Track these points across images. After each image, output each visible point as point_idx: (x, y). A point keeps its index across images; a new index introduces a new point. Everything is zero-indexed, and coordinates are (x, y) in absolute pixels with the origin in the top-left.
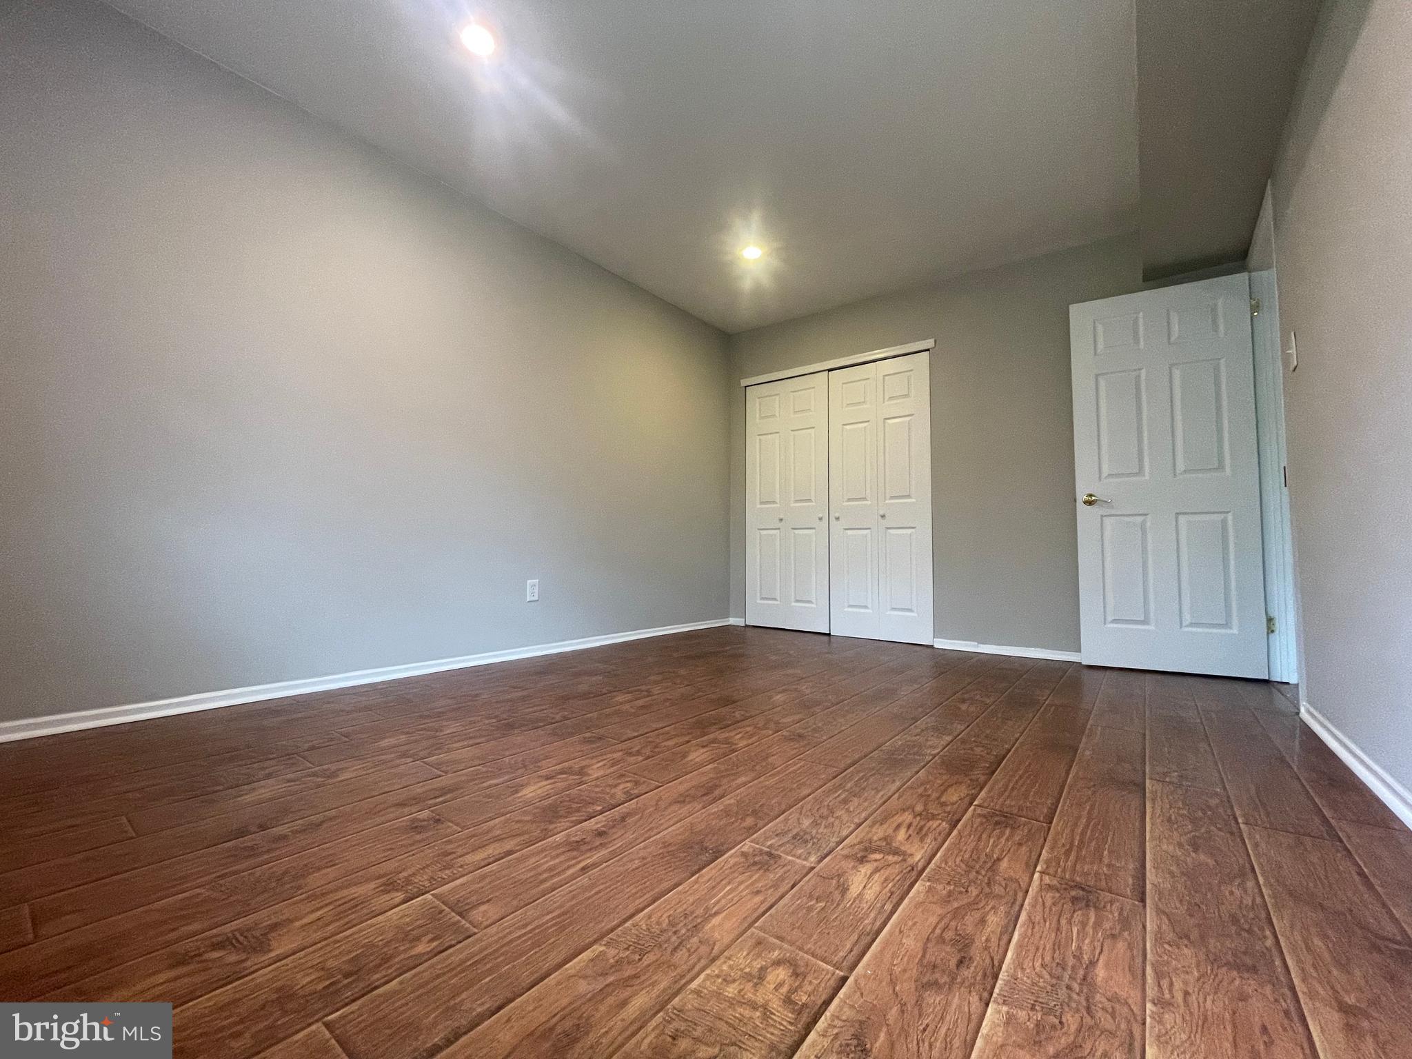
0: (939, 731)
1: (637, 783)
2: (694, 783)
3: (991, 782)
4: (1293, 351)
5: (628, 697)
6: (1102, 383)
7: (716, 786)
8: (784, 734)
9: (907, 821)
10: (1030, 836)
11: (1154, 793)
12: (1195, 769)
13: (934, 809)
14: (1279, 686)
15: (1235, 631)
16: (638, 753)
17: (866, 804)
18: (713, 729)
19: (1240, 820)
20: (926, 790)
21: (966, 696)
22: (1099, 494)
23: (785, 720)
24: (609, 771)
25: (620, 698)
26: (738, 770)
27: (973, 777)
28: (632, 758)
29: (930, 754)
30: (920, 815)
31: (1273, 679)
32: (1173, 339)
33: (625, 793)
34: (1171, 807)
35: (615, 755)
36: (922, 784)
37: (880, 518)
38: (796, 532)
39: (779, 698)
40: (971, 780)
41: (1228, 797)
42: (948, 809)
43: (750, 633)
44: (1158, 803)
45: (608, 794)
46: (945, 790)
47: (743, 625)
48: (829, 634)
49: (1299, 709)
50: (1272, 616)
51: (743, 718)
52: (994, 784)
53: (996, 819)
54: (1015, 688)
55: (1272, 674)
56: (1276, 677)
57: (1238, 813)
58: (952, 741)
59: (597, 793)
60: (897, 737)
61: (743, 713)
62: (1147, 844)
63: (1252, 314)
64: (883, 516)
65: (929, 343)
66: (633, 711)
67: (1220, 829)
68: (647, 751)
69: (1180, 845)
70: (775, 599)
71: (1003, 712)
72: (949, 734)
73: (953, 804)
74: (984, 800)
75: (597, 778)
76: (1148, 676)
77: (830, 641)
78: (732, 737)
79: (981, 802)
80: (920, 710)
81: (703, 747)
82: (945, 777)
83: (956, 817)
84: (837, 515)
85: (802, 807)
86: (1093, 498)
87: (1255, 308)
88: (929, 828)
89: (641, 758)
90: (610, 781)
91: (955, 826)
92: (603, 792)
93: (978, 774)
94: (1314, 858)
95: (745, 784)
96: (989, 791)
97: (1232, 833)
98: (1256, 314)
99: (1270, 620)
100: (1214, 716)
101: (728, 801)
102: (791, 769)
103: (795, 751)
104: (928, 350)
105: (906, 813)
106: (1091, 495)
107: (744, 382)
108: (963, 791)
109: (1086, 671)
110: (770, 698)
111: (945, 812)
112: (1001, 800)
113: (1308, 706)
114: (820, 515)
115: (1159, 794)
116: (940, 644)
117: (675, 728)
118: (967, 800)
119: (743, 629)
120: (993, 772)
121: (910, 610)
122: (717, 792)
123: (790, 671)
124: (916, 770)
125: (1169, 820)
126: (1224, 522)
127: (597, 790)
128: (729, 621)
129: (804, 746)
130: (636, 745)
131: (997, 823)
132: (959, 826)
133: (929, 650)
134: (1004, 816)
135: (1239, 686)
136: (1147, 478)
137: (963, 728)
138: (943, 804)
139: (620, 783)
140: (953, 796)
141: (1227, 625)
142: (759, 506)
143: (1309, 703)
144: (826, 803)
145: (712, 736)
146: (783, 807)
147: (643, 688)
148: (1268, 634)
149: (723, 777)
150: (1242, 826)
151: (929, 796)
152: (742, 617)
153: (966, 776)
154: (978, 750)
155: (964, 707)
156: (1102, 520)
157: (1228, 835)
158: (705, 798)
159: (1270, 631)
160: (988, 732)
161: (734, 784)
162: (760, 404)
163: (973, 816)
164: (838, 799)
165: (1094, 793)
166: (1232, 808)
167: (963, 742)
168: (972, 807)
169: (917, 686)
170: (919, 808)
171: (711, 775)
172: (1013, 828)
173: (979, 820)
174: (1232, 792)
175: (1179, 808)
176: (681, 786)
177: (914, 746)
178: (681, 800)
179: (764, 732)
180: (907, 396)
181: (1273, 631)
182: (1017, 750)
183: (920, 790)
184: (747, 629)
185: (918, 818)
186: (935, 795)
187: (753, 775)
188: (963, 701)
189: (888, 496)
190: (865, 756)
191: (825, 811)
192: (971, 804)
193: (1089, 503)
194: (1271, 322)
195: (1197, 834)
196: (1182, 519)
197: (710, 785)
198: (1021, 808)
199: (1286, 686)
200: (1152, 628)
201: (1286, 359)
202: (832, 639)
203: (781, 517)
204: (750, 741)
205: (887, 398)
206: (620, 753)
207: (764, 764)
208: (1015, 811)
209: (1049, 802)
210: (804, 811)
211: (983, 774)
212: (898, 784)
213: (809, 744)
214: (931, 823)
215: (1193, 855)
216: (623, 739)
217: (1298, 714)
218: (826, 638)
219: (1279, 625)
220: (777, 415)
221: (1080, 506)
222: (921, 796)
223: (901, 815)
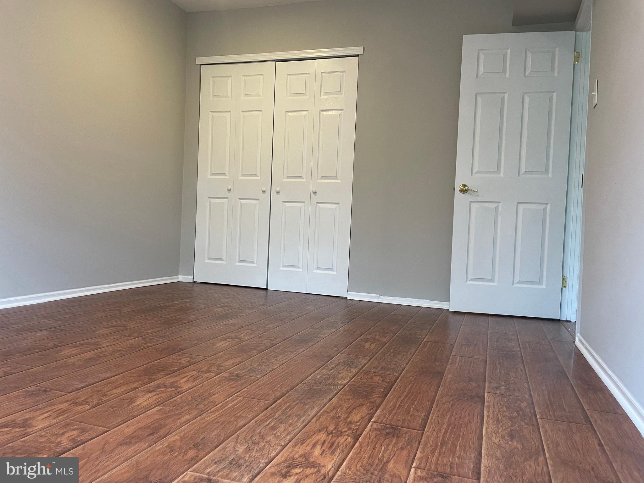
0: (349, 364)
1: (83, 431)
2: (140, 425)
3: (384, 403)
4: (595, 93)
5: (75, 351)
6: (480, 100)
7: (160, 427)
8: (225, 375)
9: (322, 440)
10: (409, 442)
11: (490, 402)
12: (514, 383)
13: (343, 428)
14: (565, 323)
15: (544, 287)
16: (85, 402)
17: (290, 429)
18: (160, 375)
19: (538, 417)
20: (337, 412)
21: (369, 337)
22: (471, 185)
23: (226, 363)
24: (54, 421)
25: (66, 352)
26: (183, 410)
27: (371, 400)
28: (80, 407)
29: (341, 384)
30: (332, 433)
31: (563, 319)
32: (527, 73)
33: (70, 441)
34: (499, 411)
35: (61, 406)
36: (334, 409)
37: (312, 193)
38: (242, 201)
39: (221, 344)
40: (370, 402)
41: (532, 401)
42: (353, 426)
43: (197, 288)
44: (492, 409)
45: (53, 442)
46: (351, 412)
47: (191, 281)
48: (266, 289)
49: (575, 339)
50: (565, 276)
51: (188, 364)
52: (386, 405)
53: (387, 431)
54: (403, 330)
55: (562, 315)
56: (564, 318)
57: (537, 411)
58: (358, 373)
59: (41, 443)
60: (317, 372)
61: (188, 359)
62: (484, 439)
63: (574, 62)
64: (315, 193)
65: (359, 50)
66: (81, 363)
67: (526, 424)
68: (94, 400)
69: (503, 437)
70: (221, 259)
71: (395, 348)
72: (356, 367)
73: (356, 422)
74: (379, 417)
75: (43, 429)
76: (490, 319)
77: (267, 295)
78: (177, 381)
79: (377, 418)
80: (335, 349)
81: (150, 392)
82: (351, 401)
83: (358, 433)
84: (278, 189)
85: (238, 436)
86: (466, 188)
87: (577, 58)
88: (339, 443)
89: (88, 407)
90: (55, 431)
91: (357, 440)
92: (49, 441)
93: (375, 398)
94: (577, 438)
95: (188, 421)
96: (383, 410)
97: (533, 425)
98: (576, 63)
99: (564, 279)
100: (527, 345)
101: (171, 438)
102: (230, 405)
103: (234, 389)
104: (358, 56)
105: (322, 433)
106: (465, 186)
107: (199, 61)
108: (364, 411)
109: (451, 315)
110: (214, 344)
111: (351, 429)
112: (391, 416)
113: (580, 336)
114: (264, 189)
115: (492, 403)
116: (352, 296)
117: (123, 376)
118: (367, 418)
119: (191, 285)
120: (386, 395)
121: (331, 270)
122: (162, 432)
123: (232, 321)
124: (330, 397)
125: (498, 421)
126: (545, 210)
127: (43, 439)
128: (178, 278)
129: (242, 384)
130: (82, 395)
131: (387, 434)
132: (360, 439)
133: (344, 301)
134: (393, 428)
135: (541, 323)
136: (502, 175)
137: (366, 362)
138: (349, 423)
139: (66, 432)
140: (356, 416)
141: (540, 283)
142: (209, 177)
143: (580, 334)
144: (258, 431)
145: (158, 382)
146: (222, 438)
147: (91, 341)
148: (562, 288)
149: (168, 417)
150: (539, 420)
151: (339, 417)
152: (191, 275)
153: (367, 399)
154: (376, 379)
155: (367, 345)
156: (470, 204)
157: (531, 427)
158: (151, 437)
159: (564, 286)
160: (384, 364)
161: (178, 423)
162: (214, 83)
163: (370, 431)
164: (268, 427)
165: (452, 405)
166: (534, 409)
167: (366, 373)
168: (370, 424)
169: (333, 330)
170: (331, 428)
171: (158, 417)
172: (398, 437)
173: (375, 433)
174: (535, 397)
175: (504, 411)
176: (129, 428)
177: (329, 379)
178: (128, 441)
179: (207, 375)
180: (339, 92)
181: (565, 287)
182: (403, 377)
183: (332, 414)
184: (195, 285)
185: (331, 436)
186: (344, 416)
187: (195, 413)
188: (367, 340)
189: (319, 177)
190: (291, 389)
191: (256, 438)
192: (369, 421)
193: (463, 191)
194: (585, 68)
195: (513, 428)
196: (521, 207)
197: (156, 425)
198: (404, 421)
199: (569, 323)
200: (495, 284)
201: (591, 97)
202: (269, 293)
203: (230, 187)
204: (194, 384)
205: (323, 93)
206: (66, 404)
207: (206, 402)
208: (400, 423)
209: (423, 414)
210: (239, 440)
211: (379, 397)
212: (316, 410)
213: (245, 382)
214: (340, 439)
215: (510, 443)
216: (69, 390)
217: (574, 342)
218: (264, 292)
219: (569, 283)
220: (229, 95)
221: (457, 192)
222: (333, 418)
223: (318, 435)
